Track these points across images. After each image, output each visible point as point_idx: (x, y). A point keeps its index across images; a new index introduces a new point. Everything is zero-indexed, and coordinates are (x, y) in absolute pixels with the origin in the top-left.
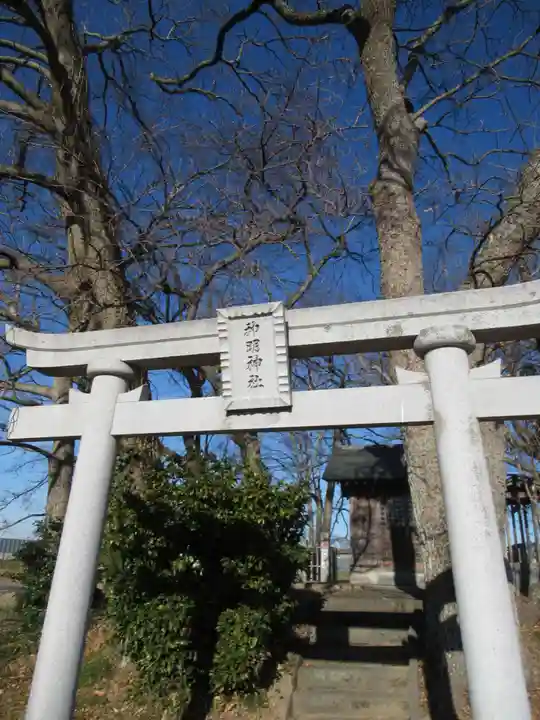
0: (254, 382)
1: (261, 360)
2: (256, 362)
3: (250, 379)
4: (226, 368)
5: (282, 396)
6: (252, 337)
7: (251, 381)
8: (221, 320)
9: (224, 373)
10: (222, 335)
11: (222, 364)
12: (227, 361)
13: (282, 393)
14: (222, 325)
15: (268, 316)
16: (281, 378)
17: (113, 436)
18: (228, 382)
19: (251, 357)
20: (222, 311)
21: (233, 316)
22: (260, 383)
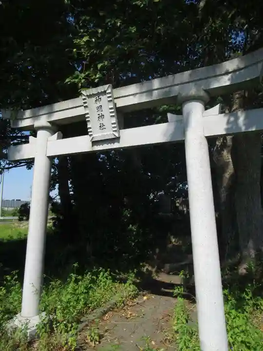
0: (102, 127)
1: (103, 115)
2: (101, 116)
3: (100, 125)
4: (89, 121)
5: (114, 133)
6: (98, 104)
7: (100, 127)
8: (84, 97)
9: (88, 123)
10: (85, 105)
11: (87, 120)
12: (89, 117)
13: (114, 131)
14: (84, 99)
15: (104, 93)
16: (113, 124)
17: (48, 157)
18: (90, 128)
19: (99, 114)
20: (83, 92)
21: (88, 94)
22: (104, 127)
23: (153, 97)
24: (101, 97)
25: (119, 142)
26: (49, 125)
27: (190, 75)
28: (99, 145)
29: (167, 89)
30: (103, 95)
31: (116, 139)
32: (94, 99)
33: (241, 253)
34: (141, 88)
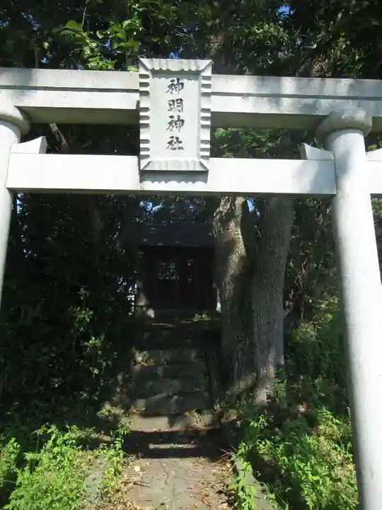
0: (174, 143)
1: (183, 121)
2: (178, 122)
3: (170, 140)
4: (147, 126)
5: (202, 160)
6: (176, 95)
7: (170, 143)
8: (143, 72)
9: (142, 130)
10: (143, 89)
11: (141, 122)
12: (147, 118)
13: (203, 157)
14: (142, 76)
15: (195, 74)
16: (203, 142)
17: (9, 189)
18: (147, 141)
19: (172, 117)
20: (145, 61)
21: (157, 69)
22: (180, 145)
23: (282, 108)
24: (185, 81)
25: (205, 181)
26: (17, 114)
27: (351, 86)
28: (159, 182)
29: (309, 101)
30: (189, 79)
31: (202, 174)
32: (166, 82)
33: (258, 372)
34: (259, 87)
